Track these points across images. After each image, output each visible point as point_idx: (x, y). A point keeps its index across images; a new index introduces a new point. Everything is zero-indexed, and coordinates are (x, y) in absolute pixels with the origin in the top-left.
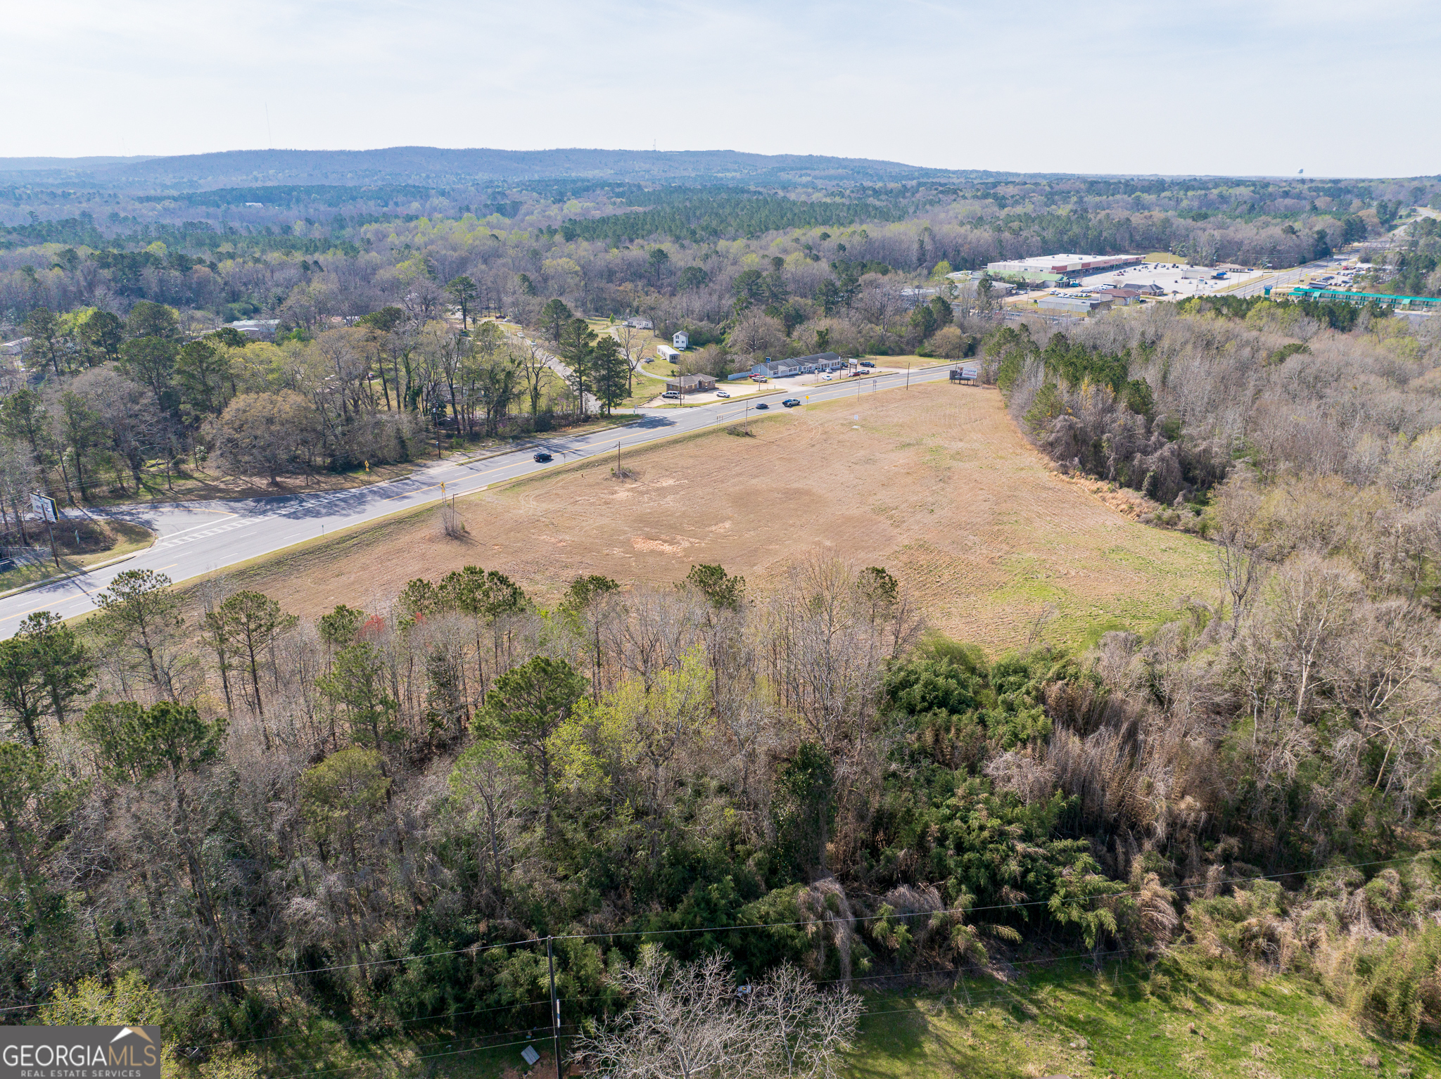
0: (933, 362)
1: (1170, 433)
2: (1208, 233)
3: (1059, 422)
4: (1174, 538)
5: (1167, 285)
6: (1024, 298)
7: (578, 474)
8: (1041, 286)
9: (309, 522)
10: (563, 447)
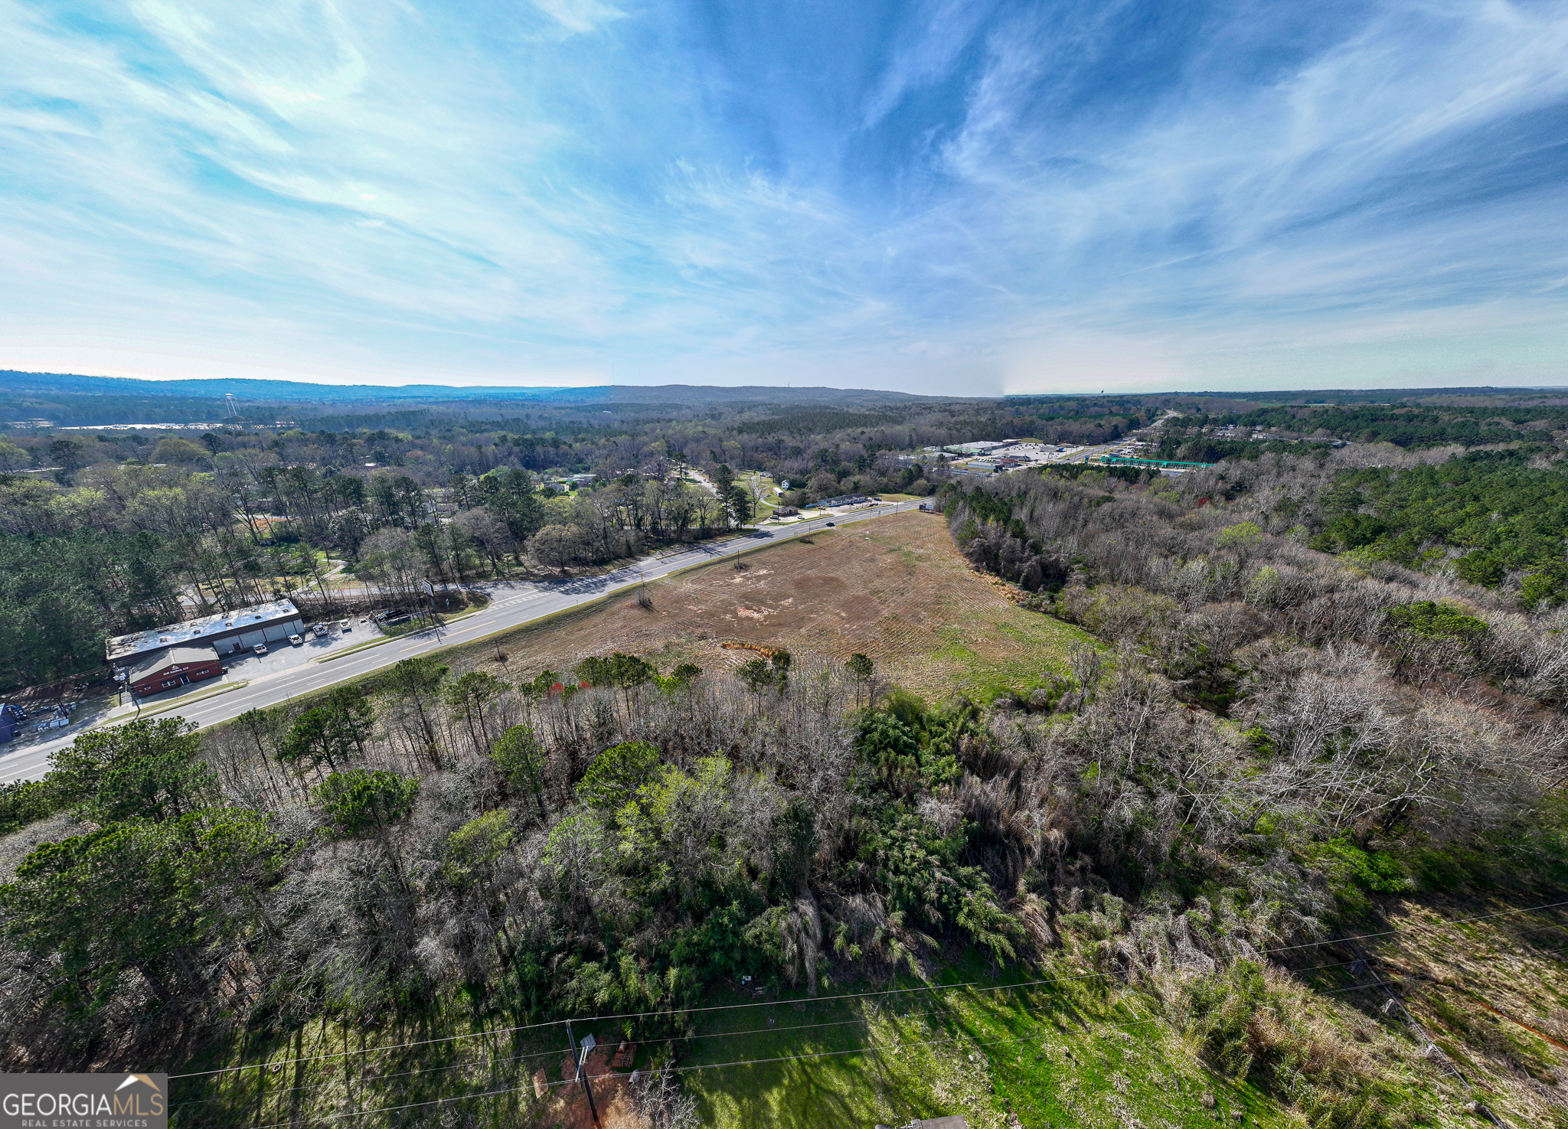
0: (912, 498)
1: (1036, 548)
2: (1054, 428)
3: (976, 542)
4: (1038, 618)
5: (1032, 455)
6: (961, 461)
7: (717, 567)
8: (970, 455)
9: (574, 596)
10: (713, 550)
